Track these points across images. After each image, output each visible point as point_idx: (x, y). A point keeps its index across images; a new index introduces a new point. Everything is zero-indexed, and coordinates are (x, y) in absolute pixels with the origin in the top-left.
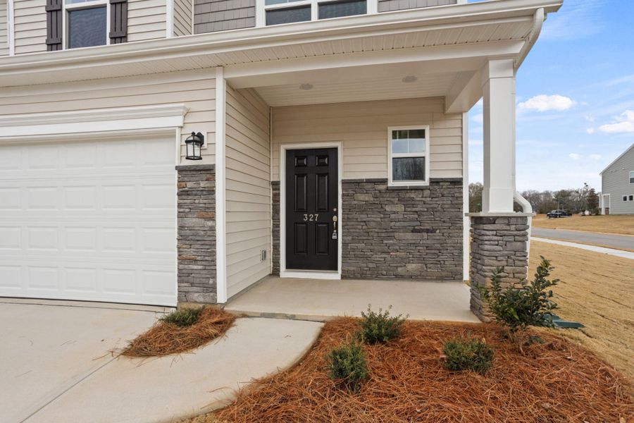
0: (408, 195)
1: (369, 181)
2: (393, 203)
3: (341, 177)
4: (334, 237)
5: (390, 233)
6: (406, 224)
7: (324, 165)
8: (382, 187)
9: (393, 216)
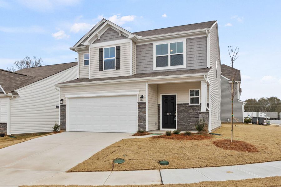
0: (194, 108)
1: (184, 104)
2: (190, 110)
3: (177, 103)
4: (175, 119)
5: (190, 118)
6: (194, 115)
7: (172, 99)
8: (187, 106)
9: (190, 113)
